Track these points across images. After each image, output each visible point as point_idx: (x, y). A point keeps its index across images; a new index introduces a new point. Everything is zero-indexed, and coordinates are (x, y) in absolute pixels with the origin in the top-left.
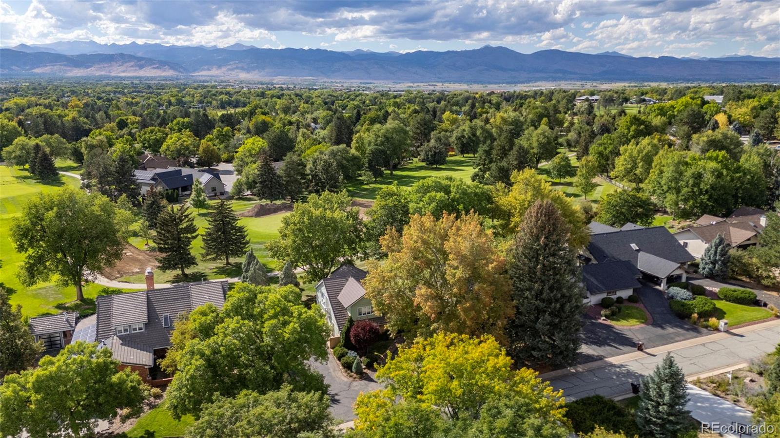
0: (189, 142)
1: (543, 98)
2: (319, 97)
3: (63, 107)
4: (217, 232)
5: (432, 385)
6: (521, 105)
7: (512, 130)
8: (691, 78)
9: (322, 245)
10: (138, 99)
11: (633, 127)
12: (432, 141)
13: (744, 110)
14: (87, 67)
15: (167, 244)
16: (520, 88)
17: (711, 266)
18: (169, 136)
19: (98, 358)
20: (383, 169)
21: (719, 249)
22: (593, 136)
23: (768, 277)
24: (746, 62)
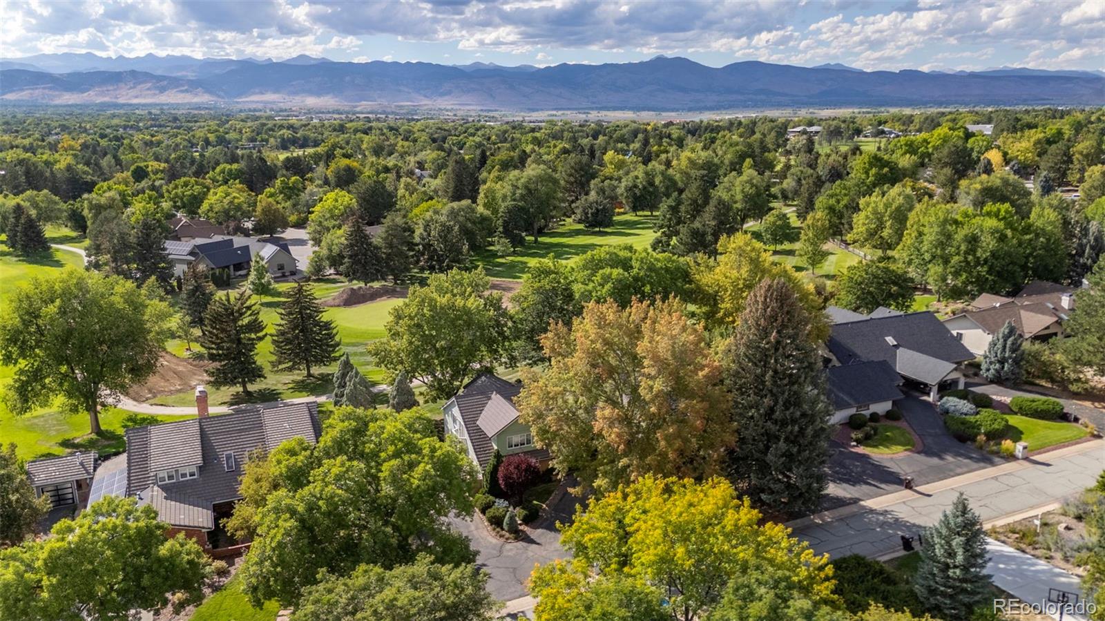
0: (242, 199)
1: (742, 130)
2: (423, 130)
3: (50, 150)
4: (294, 330)
5: (648, 555)
6: (713, 141)
7: (703, 176)
8: (944, 99)
9: (451, 348)
10: (159, 137)
11: (874, 171)
12: (593, 193)
13: (1024, 144)
14: (83, 91)
15: (222, 349)
16: (707, 117)
17: (998, 366)
18: (212, 191)
19: (137, 520)
20: (524, 234)
21: (1009, 342)
22: (819, 183)
23: (1078, 380)
24: (1019, 77)
